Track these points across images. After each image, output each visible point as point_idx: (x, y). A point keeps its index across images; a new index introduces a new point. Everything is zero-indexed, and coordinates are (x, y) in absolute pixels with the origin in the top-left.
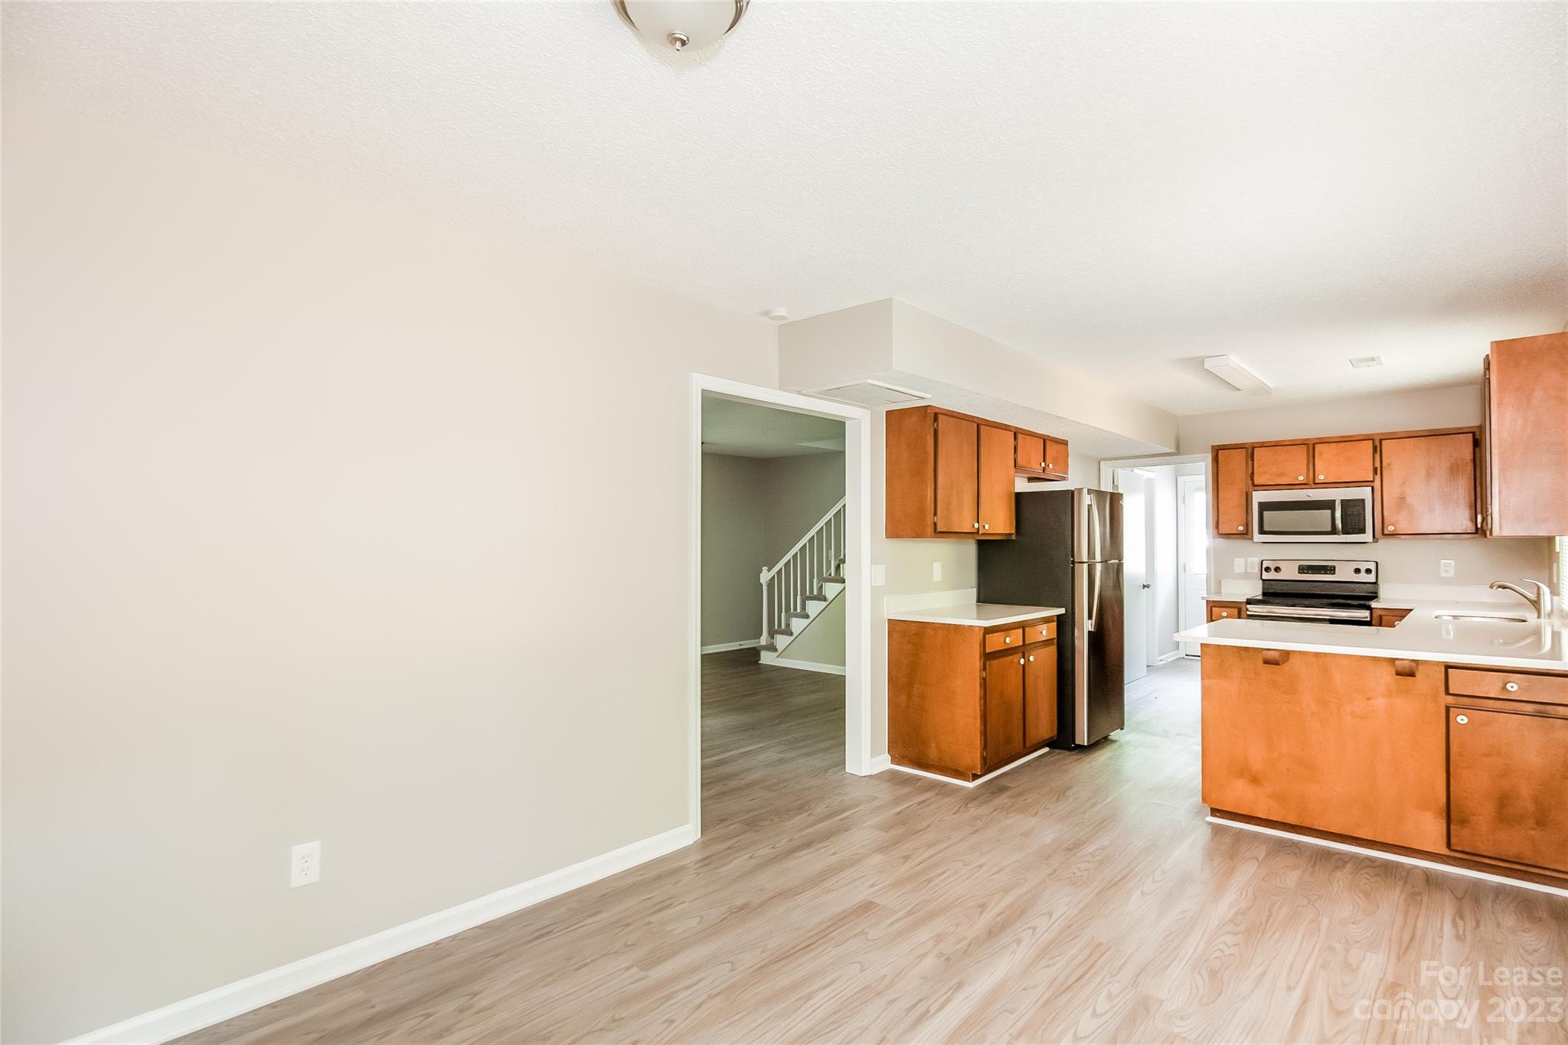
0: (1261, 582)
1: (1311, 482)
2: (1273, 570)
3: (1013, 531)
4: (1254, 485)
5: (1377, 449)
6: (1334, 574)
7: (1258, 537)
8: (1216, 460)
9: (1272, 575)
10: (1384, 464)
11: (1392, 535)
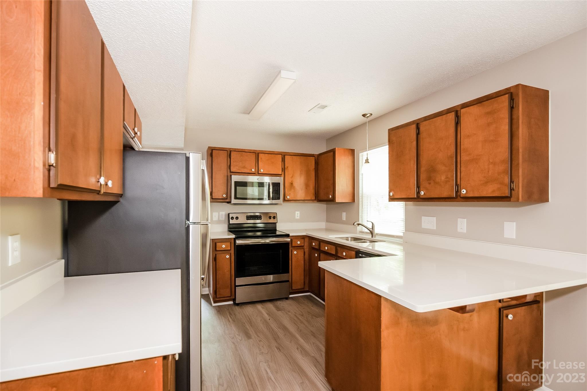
0: (228, 225)
1: (257, 173)
2: (235, 218)
4: (231, 172)
5: (283, 160)
6: (261, 219)
7: (234, 201)
8: (211, 155)
9: (233, 221)
10: (286, 168)
11: (289, 201)
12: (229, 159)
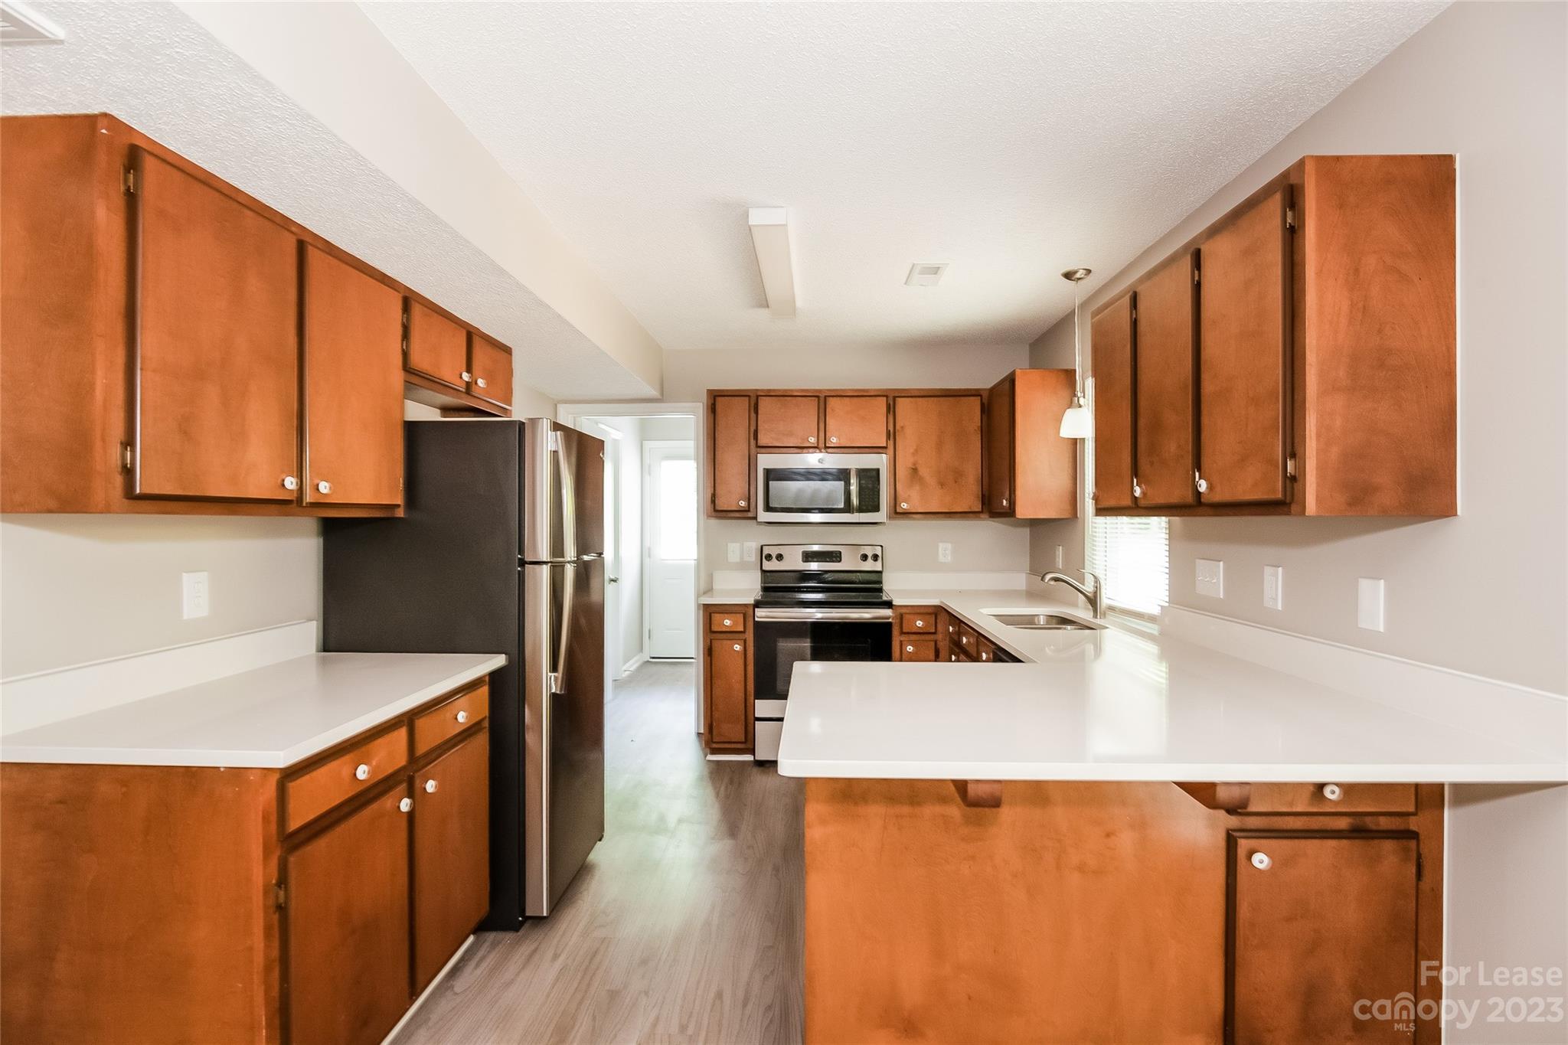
0: (759, 573)
1: (822, 445)
2: (774, 557)
3: (399, 499)
4: (758, 447)
5: (891, 409)
6: (840, 561)
7: (764, 516)
8: (713, 409)
9: (772, 565)
10: (897, 427)
11: (906, 514)
12: (753, 415)
